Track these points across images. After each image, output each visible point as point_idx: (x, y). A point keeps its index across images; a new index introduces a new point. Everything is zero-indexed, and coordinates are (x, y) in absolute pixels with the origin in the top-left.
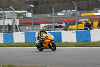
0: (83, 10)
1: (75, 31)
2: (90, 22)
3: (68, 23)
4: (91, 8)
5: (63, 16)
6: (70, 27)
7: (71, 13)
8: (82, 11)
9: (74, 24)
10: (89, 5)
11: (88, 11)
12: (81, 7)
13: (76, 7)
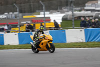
0: (25, 12)
1: (17, 33)
2: (32, 25)
3: (10, 25)
4: (33, 10)
5: (5, 18)
6: (12, 29)
7: (13, 16)
8: (24, 14)
9: (16, 26)
10: (31, 7)
11: (30, 13)
12: (23, 9)
13: (18, 10)
